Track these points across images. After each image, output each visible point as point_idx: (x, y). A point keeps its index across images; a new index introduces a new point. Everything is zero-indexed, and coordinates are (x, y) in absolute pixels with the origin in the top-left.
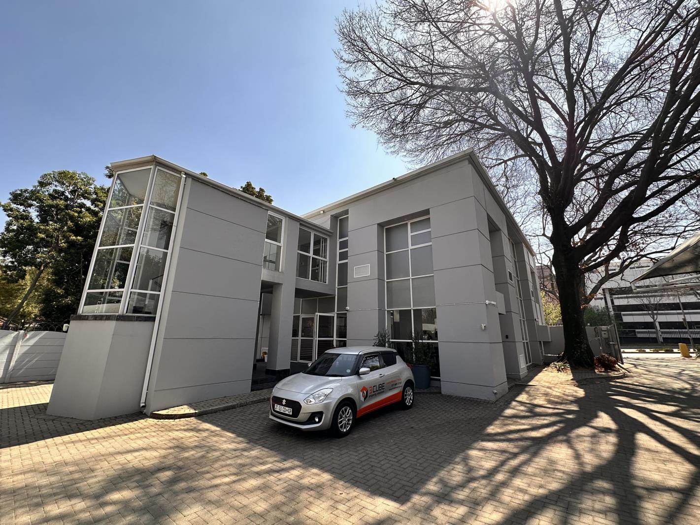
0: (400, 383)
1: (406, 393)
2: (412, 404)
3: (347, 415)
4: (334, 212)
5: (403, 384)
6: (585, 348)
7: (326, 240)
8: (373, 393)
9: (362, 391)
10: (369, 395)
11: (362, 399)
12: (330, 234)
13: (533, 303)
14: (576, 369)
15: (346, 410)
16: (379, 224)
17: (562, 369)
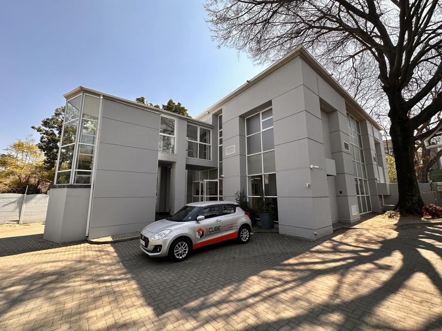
0: (236, 226)
1: (243, 232)
2: (248, 240)
3: (184, 247)
4: (214, 112)
5: (239, 227)
6: (417, 200)
7: (210, 131)
8: (209, 233)
9: (197, 232)
10: (204, 234)
11: (199, 237)
12: (212, 127)
13: (375, 167)
14: (405, 216)
15: (182, 244)
16: (240, 116)
17: (393, 216)
